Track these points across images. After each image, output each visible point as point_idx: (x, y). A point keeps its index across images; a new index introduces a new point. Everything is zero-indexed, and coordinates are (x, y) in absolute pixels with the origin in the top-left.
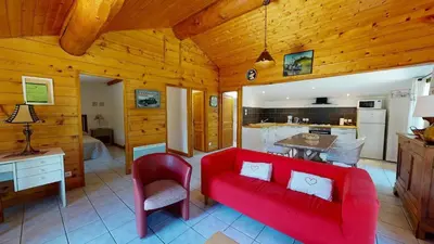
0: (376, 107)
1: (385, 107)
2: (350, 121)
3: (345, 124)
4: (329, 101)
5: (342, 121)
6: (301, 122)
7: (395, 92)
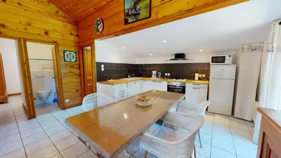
0: (226, 62)
1: (235, 62)
2: (204, 76)
3: (199, 79)
4: (187, 57)
5: (197, 76)
6: (163, 76)
7: (246, 47)
